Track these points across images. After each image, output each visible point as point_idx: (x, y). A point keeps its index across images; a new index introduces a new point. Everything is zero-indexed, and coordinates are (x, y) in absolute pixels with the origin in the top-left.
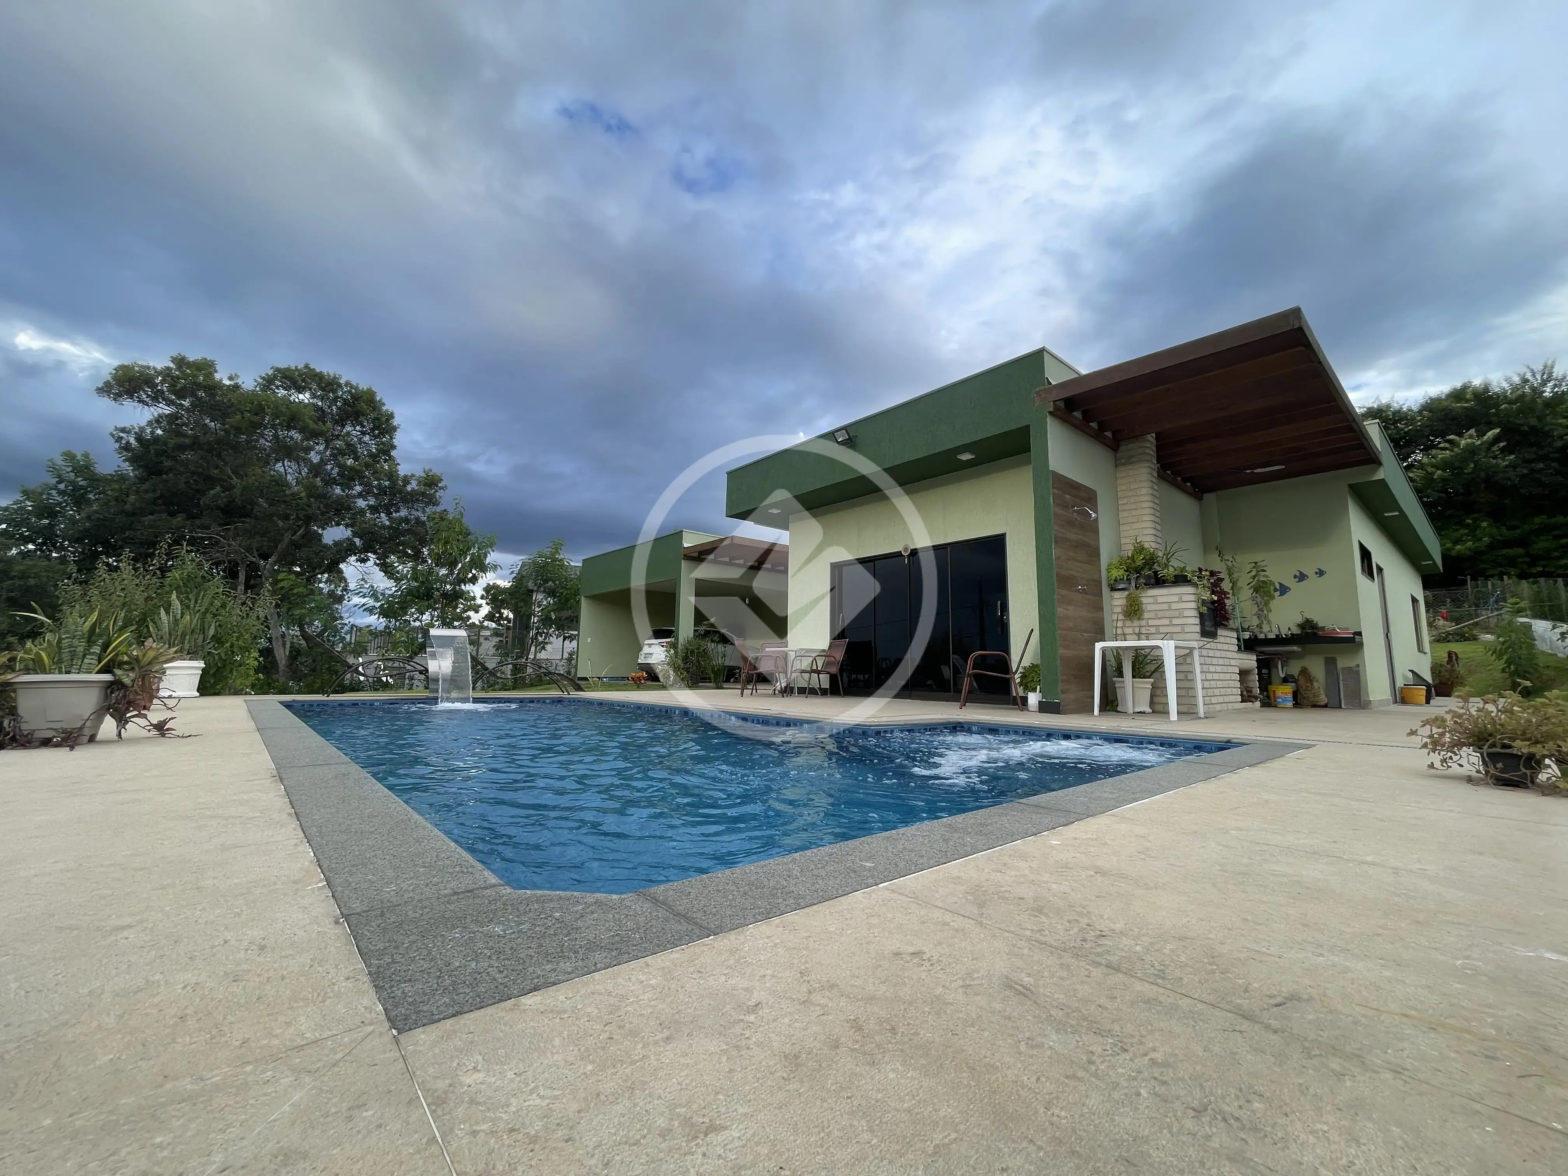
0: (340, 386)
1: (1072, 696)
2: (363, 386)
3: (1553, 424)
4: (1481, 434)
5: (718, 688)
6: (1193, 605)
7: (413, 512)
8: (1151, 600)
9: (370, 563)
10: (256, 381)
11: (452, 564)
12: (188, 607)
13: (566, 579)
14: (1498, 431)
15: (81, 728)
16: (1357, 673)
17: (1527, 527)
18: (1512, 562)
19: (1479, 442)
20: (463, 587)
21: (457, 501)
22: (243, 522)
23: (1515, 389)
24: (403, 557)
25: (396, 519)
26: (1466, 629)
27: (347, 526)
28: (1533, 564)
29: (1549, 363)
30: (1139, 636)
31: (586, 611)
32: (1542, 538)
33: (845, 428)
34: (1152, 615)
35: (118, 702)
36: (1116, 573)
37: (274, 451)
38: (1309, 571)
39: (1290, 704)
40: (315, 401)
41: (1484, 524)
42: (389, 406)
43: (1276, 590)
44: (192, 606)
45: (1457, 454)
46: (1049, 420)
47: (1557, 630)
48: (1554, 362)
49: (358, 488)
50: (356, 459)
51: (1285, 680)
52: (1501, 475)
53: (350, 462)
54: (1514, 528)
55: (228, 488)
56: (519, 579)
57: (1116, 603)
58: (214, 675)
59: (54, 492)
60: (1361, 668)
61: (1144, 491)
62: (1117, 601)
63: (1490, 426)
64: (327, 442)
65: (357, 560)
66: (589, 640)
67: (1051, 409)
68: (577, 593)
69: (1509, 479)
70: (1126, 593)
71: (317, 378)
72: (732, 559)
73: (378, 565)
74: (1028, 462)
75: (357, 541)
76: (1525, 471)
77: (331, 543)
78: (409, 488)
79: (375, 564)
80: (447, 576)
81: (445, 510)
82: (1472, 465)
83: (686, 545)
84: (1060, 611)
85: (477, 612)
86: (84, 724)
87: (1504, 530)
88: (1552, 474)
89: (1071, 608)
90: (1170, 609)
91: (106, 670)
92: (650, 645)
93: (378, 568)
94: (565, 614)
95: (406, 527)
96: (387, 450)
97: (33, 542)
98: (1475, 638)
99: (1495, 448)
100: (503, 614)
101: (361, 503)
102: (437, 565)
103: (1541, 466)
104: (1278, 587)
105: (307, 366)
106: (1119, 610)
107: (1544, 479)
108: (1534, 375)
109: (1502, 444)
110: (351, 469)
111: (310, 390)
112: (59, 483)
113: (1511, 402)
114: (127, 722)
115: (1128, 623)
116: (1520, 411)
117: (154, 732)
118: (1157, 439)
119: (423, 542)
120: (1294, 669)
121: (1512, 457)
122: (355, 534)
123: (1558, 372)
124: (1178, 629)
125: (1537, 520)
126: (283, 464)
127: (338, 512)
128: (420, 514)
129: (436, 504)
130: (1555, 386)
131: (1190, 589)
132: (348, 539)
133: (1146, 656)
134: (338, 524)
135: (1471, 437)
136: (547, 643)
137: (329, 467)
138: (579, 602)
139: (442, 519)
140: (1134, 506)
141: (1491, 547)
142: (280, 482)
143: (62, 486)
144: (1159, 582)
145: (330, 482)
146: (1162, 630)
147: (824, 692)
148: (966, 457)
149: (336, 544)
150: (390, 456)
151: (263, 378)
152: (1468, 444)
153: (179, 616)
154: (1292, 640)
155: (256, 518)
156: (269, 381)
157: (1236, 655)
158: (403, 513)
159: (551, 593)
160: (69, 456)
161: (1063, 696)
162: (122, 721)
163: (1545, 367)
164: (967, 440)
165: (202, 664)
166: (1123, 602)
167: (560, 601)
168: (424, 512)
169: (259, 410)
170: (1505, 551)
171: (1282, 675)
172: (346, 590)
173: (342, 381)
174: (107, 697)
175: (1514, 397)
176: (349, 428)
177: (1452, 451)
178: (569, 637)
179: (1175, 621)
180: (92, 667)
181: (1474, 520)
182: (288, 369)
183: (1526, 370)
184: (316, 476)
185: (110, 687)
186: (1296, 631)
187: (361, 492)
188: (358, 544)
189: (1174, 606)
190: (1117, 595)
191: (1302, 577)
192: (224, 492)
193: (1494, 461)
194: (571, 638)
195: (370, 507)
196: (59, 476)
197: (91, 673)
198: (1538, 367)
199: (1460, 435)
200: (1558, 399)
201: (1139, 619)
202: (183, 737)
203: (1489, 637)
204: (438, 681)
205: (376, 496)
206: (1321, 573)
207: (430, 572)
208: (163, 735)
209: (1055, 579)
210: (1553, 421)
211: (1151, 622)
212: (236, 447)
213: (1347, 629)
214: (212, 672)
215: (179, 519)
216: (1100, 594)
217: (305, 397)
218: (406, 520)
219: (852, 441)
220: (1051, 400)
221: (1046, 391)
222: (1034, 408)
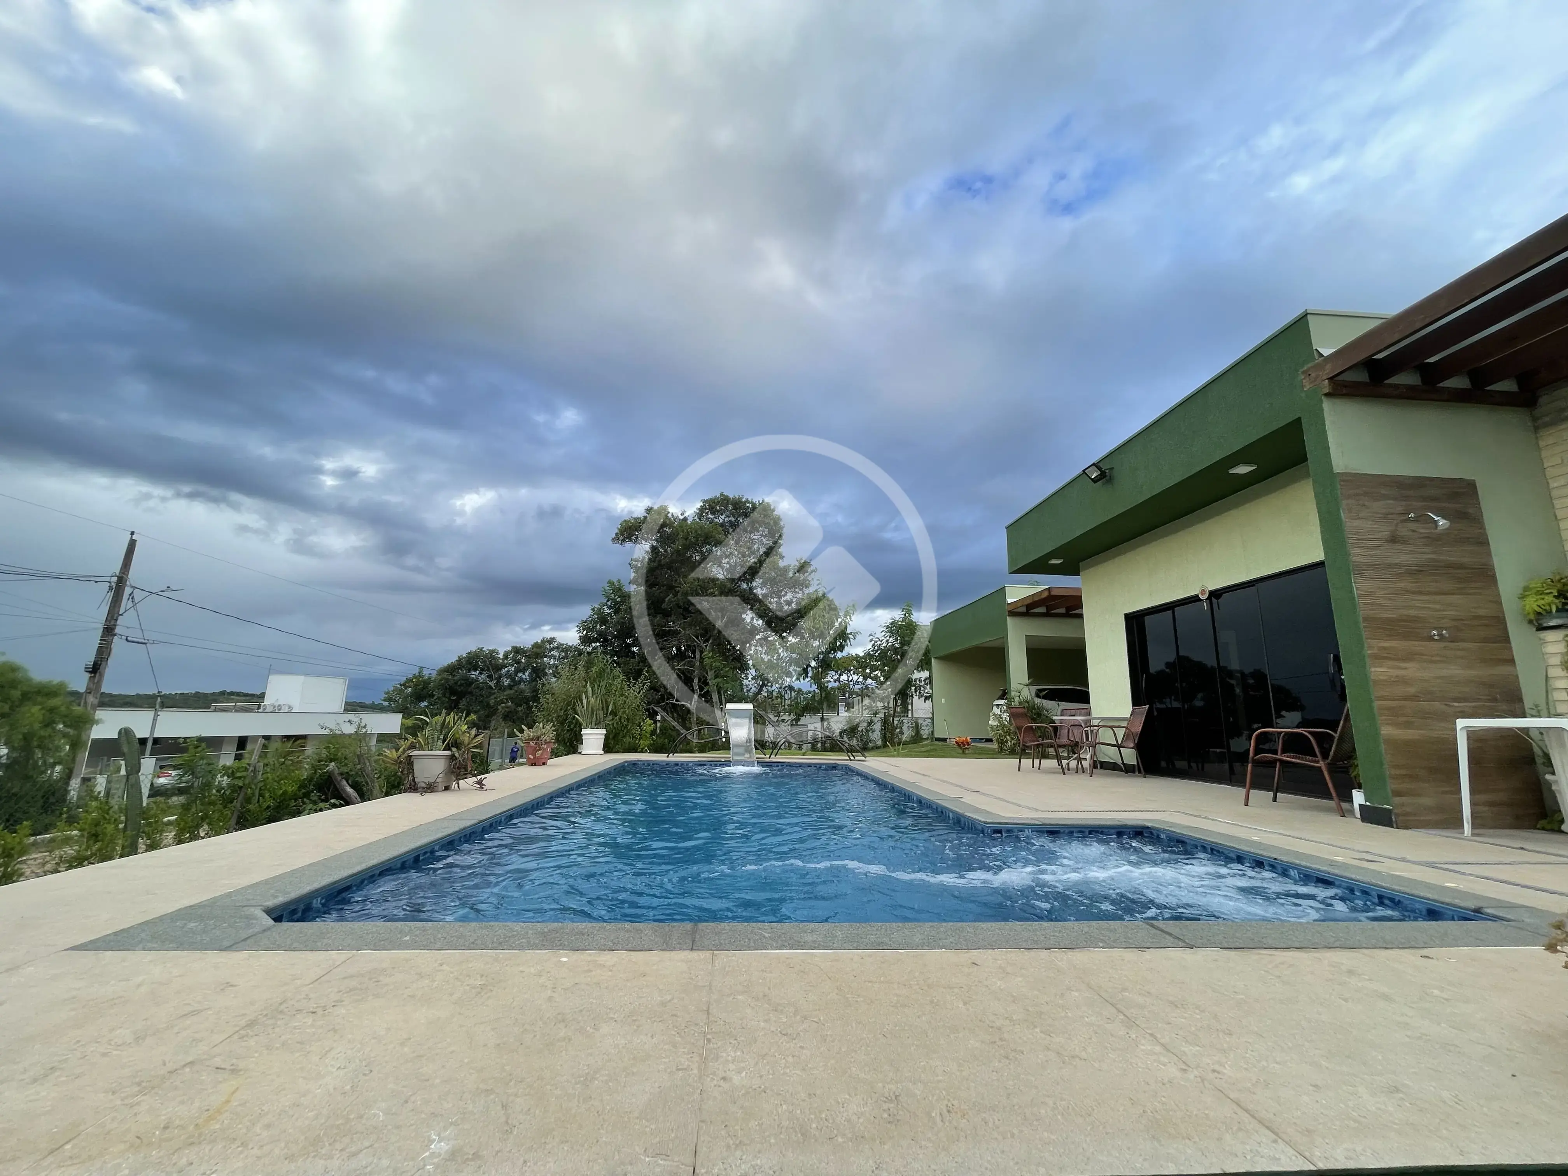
31: (937, 672)
36: (1532, 604)
46: (1327, 404)
57: (1545, 649)
58: (614, 738)
59: (605, 607)
62: (1548, 648)
66: (943, 701)
67: (1326, 390)
70: (1564, 633)
83: (1009, 601)
84: (1381, 671)
97: (598, 641)
106: (1556, 660)
111: (725, 511)
112: (608, 601)
117: (476, 786)
143: (609, 603)
147: (1128, 770)
148: (1242, 470)
160: (611, 583)
161: (1399, 800)
165: (604, 731)
166: (1565, 647)
169: (699, 533)
174: (450, 765)
190: (1550, 636)
196: (607, 597)
208: (480, 788)
214: (611, 736)
216: (1505, 639)
219: (1106, 476)
220: (1325, 377)
221: (1319, 367)
222: (1303, 395)
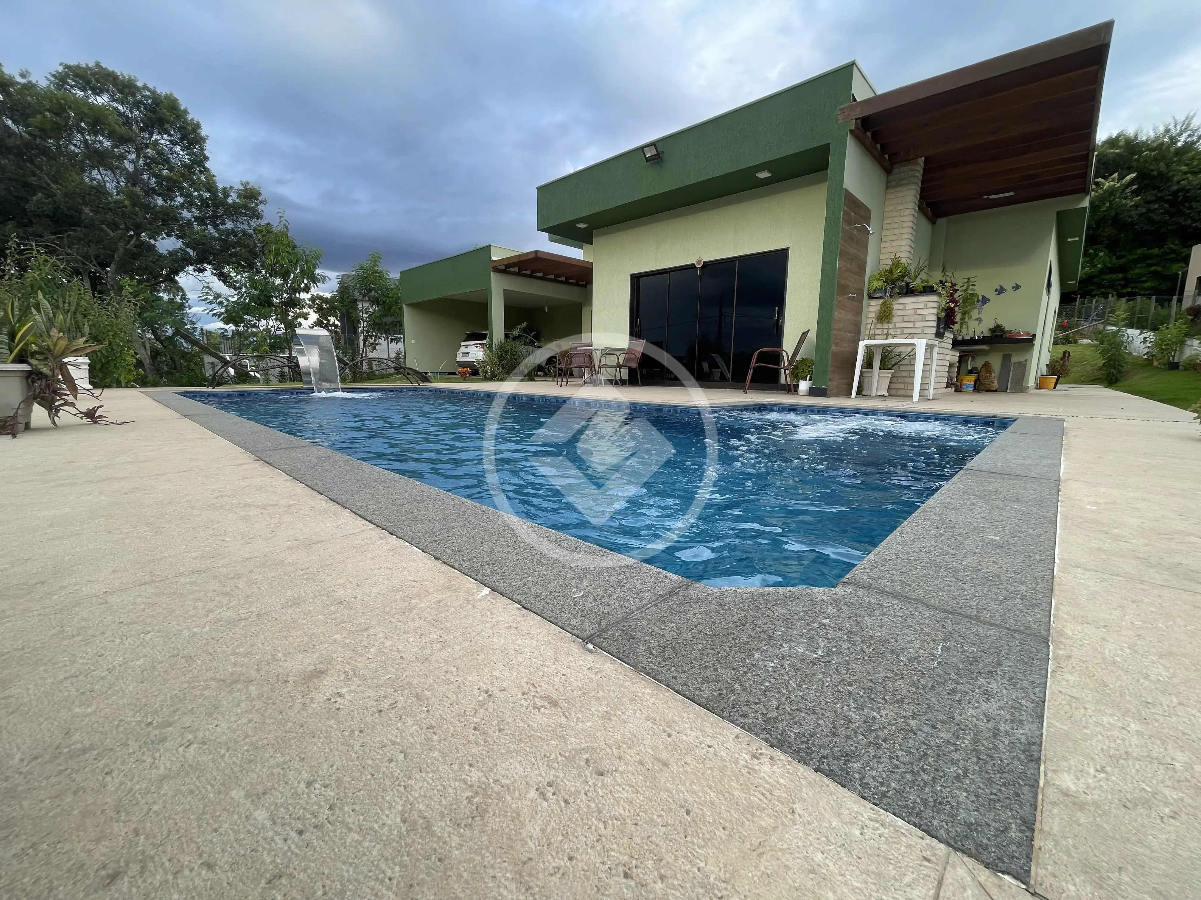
0: (138, 89)
1: (835, 383)
2: (162, 90)
3: (1175, 170)
4: (1121, 177)
5: (531, 380)
6: (935, 311)
7: (239, 225)
8: (901, 307)
9: (208, 273)
10: (48, 79)
11: (285, 276)
12: (57, 307)
13: (387, 289)
14: (1134, 175)
15: (14, 417)
16: (1025, 366)
17: (1131, 257)
18: (1112, 285)
19: (1118, 185)
20: (297, 295)
21: (280, 215)
22: (74, 231)
23: (1157, 138)
24: (239, 268)
25: (224, 231)
26: (1071, 335)
27: (178, 237)
28: (1124, 287)
29: (1192, 114)
30: (887, 336)
31: (408, 317)
32: (1139, 265)
33: (653, 144)
34: (899, 319)
35: (42, 391)
36: (877, 284)
37: (87, 157)
38: (1008, 286)
39: (971, 389)
40: (115, 105)
41: (1102, 254)
42: (193, 115)
43: (978, 301)
44: (61, 305)
45: (1100, 195)
46: (849, 138)
47: (1143, 336)
48: (1195, 114)
49: (180, 200)
50: (171, 169)
51: (970, 372)
52: (1126, 213)
53: (165, 172)
54: (1122, 257)
55: (50, 195)
56: (343, 289)
57: (872, 309)
58: (101, 370)
60: (1028, 363)
61: (908, 212)
62: (873, 307)
63: (1130, 170)
64: (138, 151)
65: (195, 270)
66: (413, 342)
67: (853, 127)
68: (397, 301)
69: (1130, 217)
70: (881, 301)
71: (111, 79)
72: (533, 272)
73: (215, 275)
74: (824, 180)
75: (191, 252)
76: (1144, 210)
77: (166, 253)
78: (230, 201)
79: (212, 273)
80: (282, 285)
81: (269, 224)
82: (1108, 204)
83: (494, 259)
84: (836, 314)
85: (306, 319)
86: (17, 413)
87: (1114, 259)
88: (1162, 214)
89: (843, 312)
90: (915, 314)
91: (21, 359)
92: (466, 346)
93: (216, 278)
94: (389, 320)
95: (235, 239)
96: (200, 160)
98: (1076, 342)
99: (1128, 190)
100: (329, 321)
101: (186, 214)
102: (271, 275)
103: (1156, 206)
104: (980, 298)
105: (98, 65)
106: (873, 315)
107: (1155, 217)
108: (1175, 126)
109: (1135, 187)
110: (168, 179)
111: (108, 91)
113: (1152, 150)
114: (57, 411)
115: (879, 326)
116: (1156, 159)
117: (86, 420)
118: (925, 163)
119: (256, 256)
120: (979, 363)
121: (1139, 198)
122: (187, 245)
123: (1195, 124)
124: (919, 331)
125: (1139, 251)
126: (99, 171)
127: (165, 223)
128: (245, 227)
129: (259, 217)
130: (1190, 135)
131: (935, 298)
132: (181, 249)
133: (891, 352)
134: (169, 235)
135: (1113, 180)
136: (377, 344)
137: (145, 177)
138: (401, 309)
139: (269, 232)
140: (897, 226)
141: (1102, 272)
142: (100, 190)
144: (909, 291)
145: (150, 192)
146: (906, 331)
147: (623, 383)
148: (764, 175)
149: (171, 253)
150: (204, 167)
151: (54, 76)
152: (1110, 186)
153: (51, 315)
154: (983, 341)
155: (86, 227)
156: (61, 80)
157: (950, 352)
158: (229, 225)
159: (375, 301)
161: (830, 383)
162: (53, 410)
163: (1187, 118)
164: (769, 158)
165: (87, 360)
166: (878, 308)
167: (384, 308)
168: (249, 225)
169: (60, 110)
170: (1109, 276)
171: (970, 368)
172: (185, 299)
173: (140, 84)
174: (29, 387)
175: (1155, 145)
176: (156, 137)
177: (1096, 191)
178: (395, 339)
179: (918, 324)
180: (5, 356)
181: (1095, 250)
182: (78, 67)
183: (1172, 121)
184: (134, 185)
185: (32, 376)
186: (987, 334)
187: (183, 203)
188: (192, 254)
189: (919, 312)
190: (873, 302)
191: (1001, 291)
192: (47, 199)
193: (1124, 202)
194: (397, 340)
195: (196, 218)
197: (5, 362)
198: (1181, 118)
199: (1105, 178)
200: (1189, 146)
201: (888, 322)
202: (117, 424)
203: (1086, 341)
204: (310, 374)
205: (199, 208)
206: (1017, 287)
207: (266, 282)
208: (96, 422)
209: (836, 287)
210: (1177, 168)
211: (898, 325)
212: (45, 151)
213: (1028, 332)
214: (98, 367)
215: (10, 226)
216: (861, 301)
217: (102, 100)
218: (234, 232)
219: (659, 157)
220: (854, 117)
221: (851, 108)
222: (836, 126)
